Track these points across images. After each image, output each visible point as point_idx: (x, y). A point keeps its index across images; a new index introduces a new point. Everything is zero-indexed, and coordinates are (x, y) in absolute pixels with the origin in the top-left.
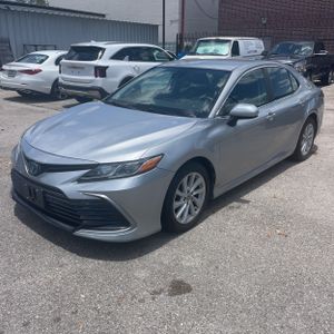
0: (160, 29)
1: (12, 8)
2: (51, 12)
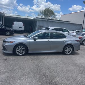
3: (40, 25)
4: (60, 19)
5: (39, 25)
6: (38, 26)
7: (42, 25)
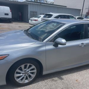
0: (82, 10)
1: (42, 4)
2: (55, 6)
3: (33, 10)
4: (53, 3)
5: (31, 10)
6: (31, 12)
7: (35, 11)
